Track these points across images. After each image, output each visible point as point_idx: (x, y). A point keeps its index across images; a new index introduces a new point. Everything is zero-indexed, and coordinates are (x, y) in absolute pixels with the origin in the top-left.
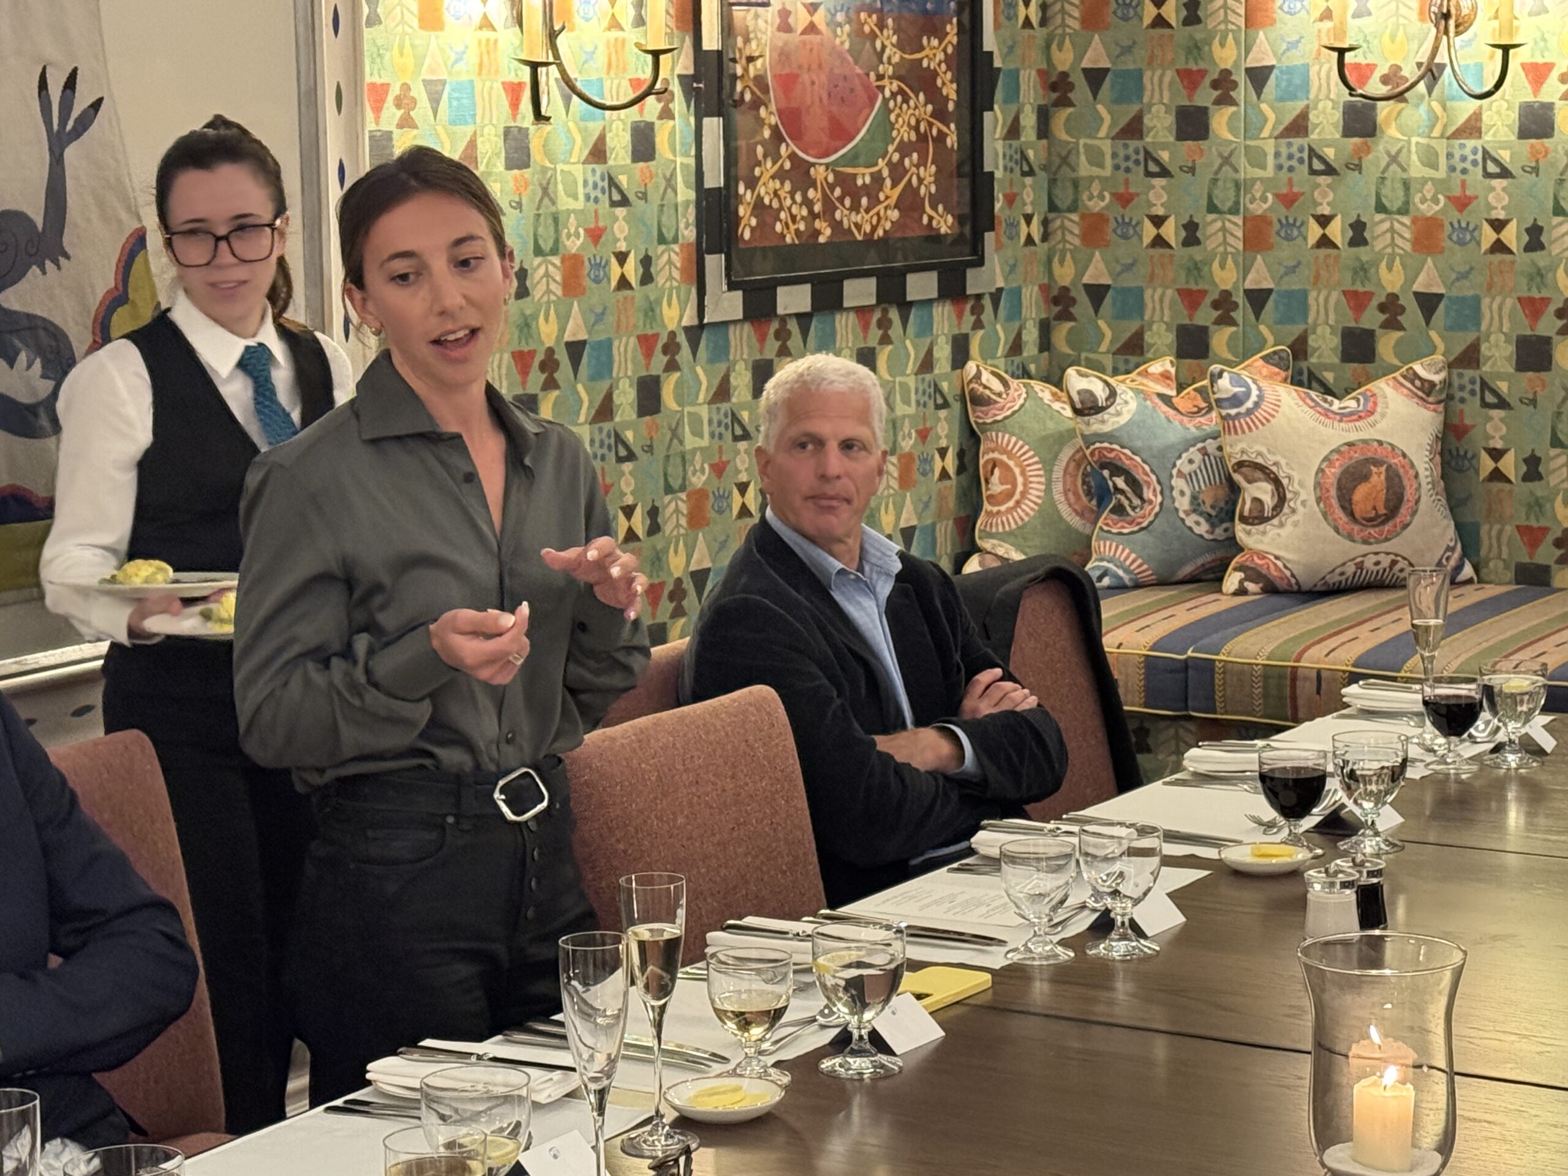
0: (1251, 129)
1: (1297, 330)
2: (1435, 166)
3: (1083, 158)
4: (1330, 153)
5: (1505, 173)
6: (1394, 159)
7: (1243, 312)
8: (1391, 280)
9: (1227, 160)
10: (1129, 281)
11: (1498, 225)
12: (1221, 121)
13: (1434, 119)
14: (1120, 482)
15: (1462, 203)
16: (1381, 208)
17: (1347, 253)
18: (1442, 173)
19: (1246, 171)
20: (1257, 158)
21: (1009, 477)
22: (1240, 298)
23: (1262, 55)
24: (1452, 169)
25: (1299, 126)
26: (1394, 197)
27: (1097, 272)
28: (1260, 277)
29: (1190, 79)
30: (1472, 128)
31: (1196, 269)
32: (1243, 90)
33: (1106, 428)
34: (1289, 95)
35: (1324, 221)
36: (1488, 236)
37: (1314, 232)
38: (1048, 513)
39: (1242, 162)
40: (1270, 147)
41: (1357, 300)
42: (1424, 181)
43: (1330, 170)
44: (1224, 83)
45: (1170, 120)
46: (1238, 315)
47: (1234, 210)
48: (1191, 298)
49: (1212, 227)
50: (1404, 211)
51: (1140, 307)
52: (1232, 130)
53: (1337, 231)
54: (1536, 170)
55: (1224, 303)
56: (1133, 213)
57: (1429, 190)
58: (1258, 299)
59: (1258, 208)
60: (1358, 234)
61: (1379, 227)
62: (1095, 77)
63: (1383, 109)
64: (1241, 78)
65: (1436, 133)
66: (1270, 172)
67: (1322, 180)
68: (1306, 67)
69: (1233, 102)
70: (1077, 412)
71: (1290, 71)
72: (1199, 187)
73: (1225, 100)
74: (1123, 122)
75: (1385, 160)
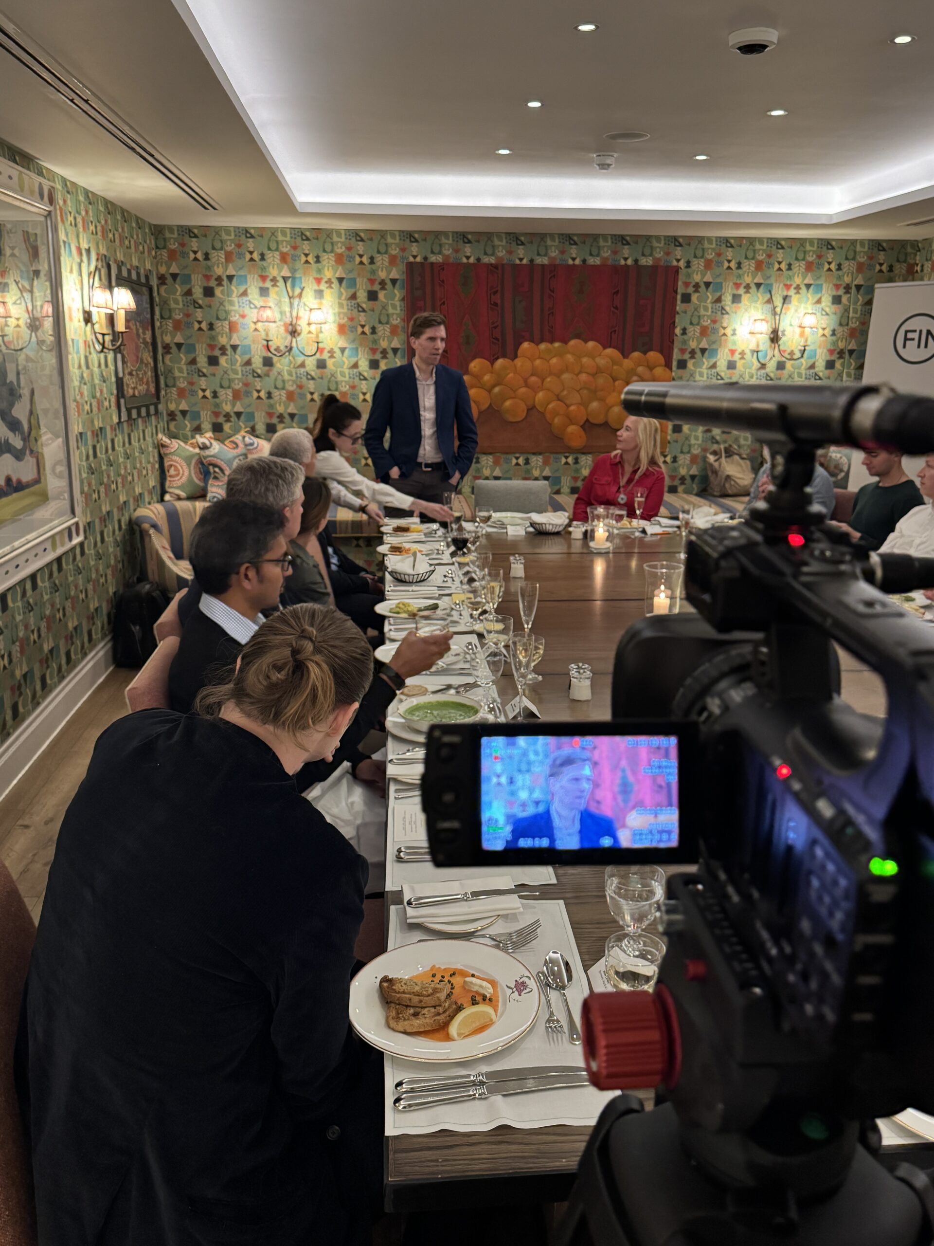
0: (233, 362)
1: (251, 424)
2: (292, 376)
3: (176, 370)
4: (259, 371)
5: (313, 379)
6: (279, 373)
7: (234, 418)
8: (280, 409)
9: (225, 372)
10: (195, 409)
11: (312, 394)
12: (223, 361)
13: (291, 362)
14: (217, 470)
15: (300, 387)
16: (276, 388)
17: (266, 401)
18: (294, 378)
19: (233, 376)
20: (236, 373)
21: (176, 469)
22: (232, 414)
23: (235, 340)
24: (297, 377)
25: (248, 363)
26: (280, 385)
27: (184, 406)
28: (238, 408)
29: (212, 347)
30: (303, 365)
31: (217, 405)
32: (229, 351)
33: (212, 453)
34: (244, 353)
35: (258, 391)
36: (309, 397)
37: (255, 395)
38: (190, 480)
39: (230, 372)
40: (239, 369)
41: (270, 415)
42: (289, 380)
43: (259, 376)
44: (223, 349)
45: (206, 360)
46: (232, 419)
47: (229, 387)
48: (216, 414)
49: (222, 393)
50: (283, 388)
51: (199, 417)
52: (227, 362)
53: (263, 394)
54: (322, 378)
55: (227, 416)
56: (194, 388)
57: (290, 383)
58: (238, 415)
59: (237, 387)
60: (269, 395)
61: (276, 394)
62: (179, 346)
63: (275, 359)
64: (228, 347)
65: (292, 366)
66: (240, 376)
67: (257, 379)
68: (249, 346)
69: (226, 355)
70: (201, 449)
71: (245, 346)
72: (217, 379)
73: (224, 353)
74: (189, 359)
75: (276, 374)
